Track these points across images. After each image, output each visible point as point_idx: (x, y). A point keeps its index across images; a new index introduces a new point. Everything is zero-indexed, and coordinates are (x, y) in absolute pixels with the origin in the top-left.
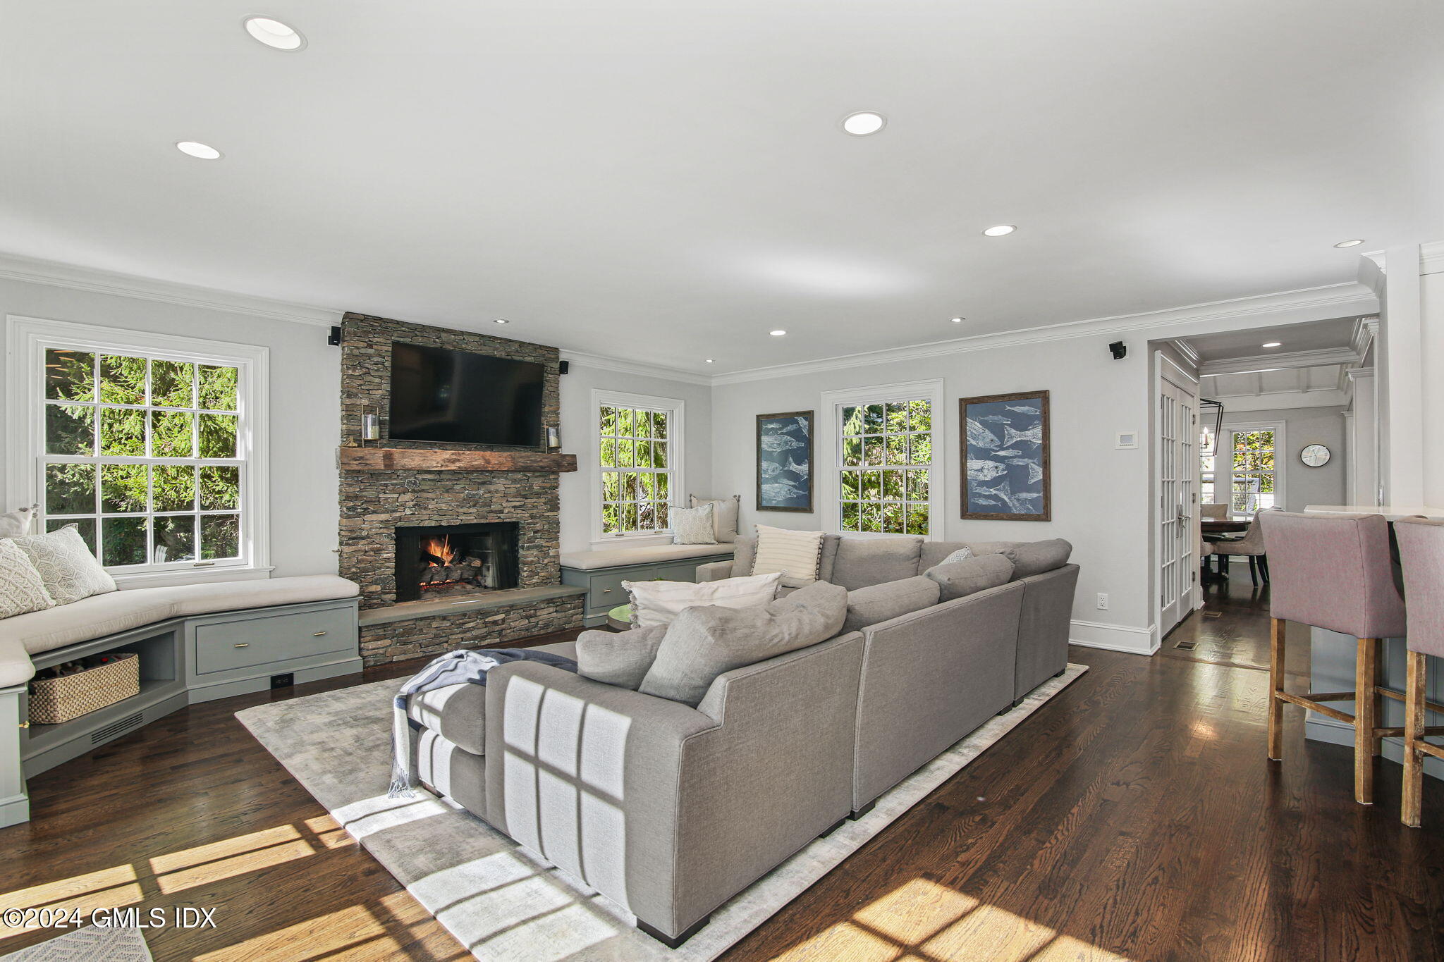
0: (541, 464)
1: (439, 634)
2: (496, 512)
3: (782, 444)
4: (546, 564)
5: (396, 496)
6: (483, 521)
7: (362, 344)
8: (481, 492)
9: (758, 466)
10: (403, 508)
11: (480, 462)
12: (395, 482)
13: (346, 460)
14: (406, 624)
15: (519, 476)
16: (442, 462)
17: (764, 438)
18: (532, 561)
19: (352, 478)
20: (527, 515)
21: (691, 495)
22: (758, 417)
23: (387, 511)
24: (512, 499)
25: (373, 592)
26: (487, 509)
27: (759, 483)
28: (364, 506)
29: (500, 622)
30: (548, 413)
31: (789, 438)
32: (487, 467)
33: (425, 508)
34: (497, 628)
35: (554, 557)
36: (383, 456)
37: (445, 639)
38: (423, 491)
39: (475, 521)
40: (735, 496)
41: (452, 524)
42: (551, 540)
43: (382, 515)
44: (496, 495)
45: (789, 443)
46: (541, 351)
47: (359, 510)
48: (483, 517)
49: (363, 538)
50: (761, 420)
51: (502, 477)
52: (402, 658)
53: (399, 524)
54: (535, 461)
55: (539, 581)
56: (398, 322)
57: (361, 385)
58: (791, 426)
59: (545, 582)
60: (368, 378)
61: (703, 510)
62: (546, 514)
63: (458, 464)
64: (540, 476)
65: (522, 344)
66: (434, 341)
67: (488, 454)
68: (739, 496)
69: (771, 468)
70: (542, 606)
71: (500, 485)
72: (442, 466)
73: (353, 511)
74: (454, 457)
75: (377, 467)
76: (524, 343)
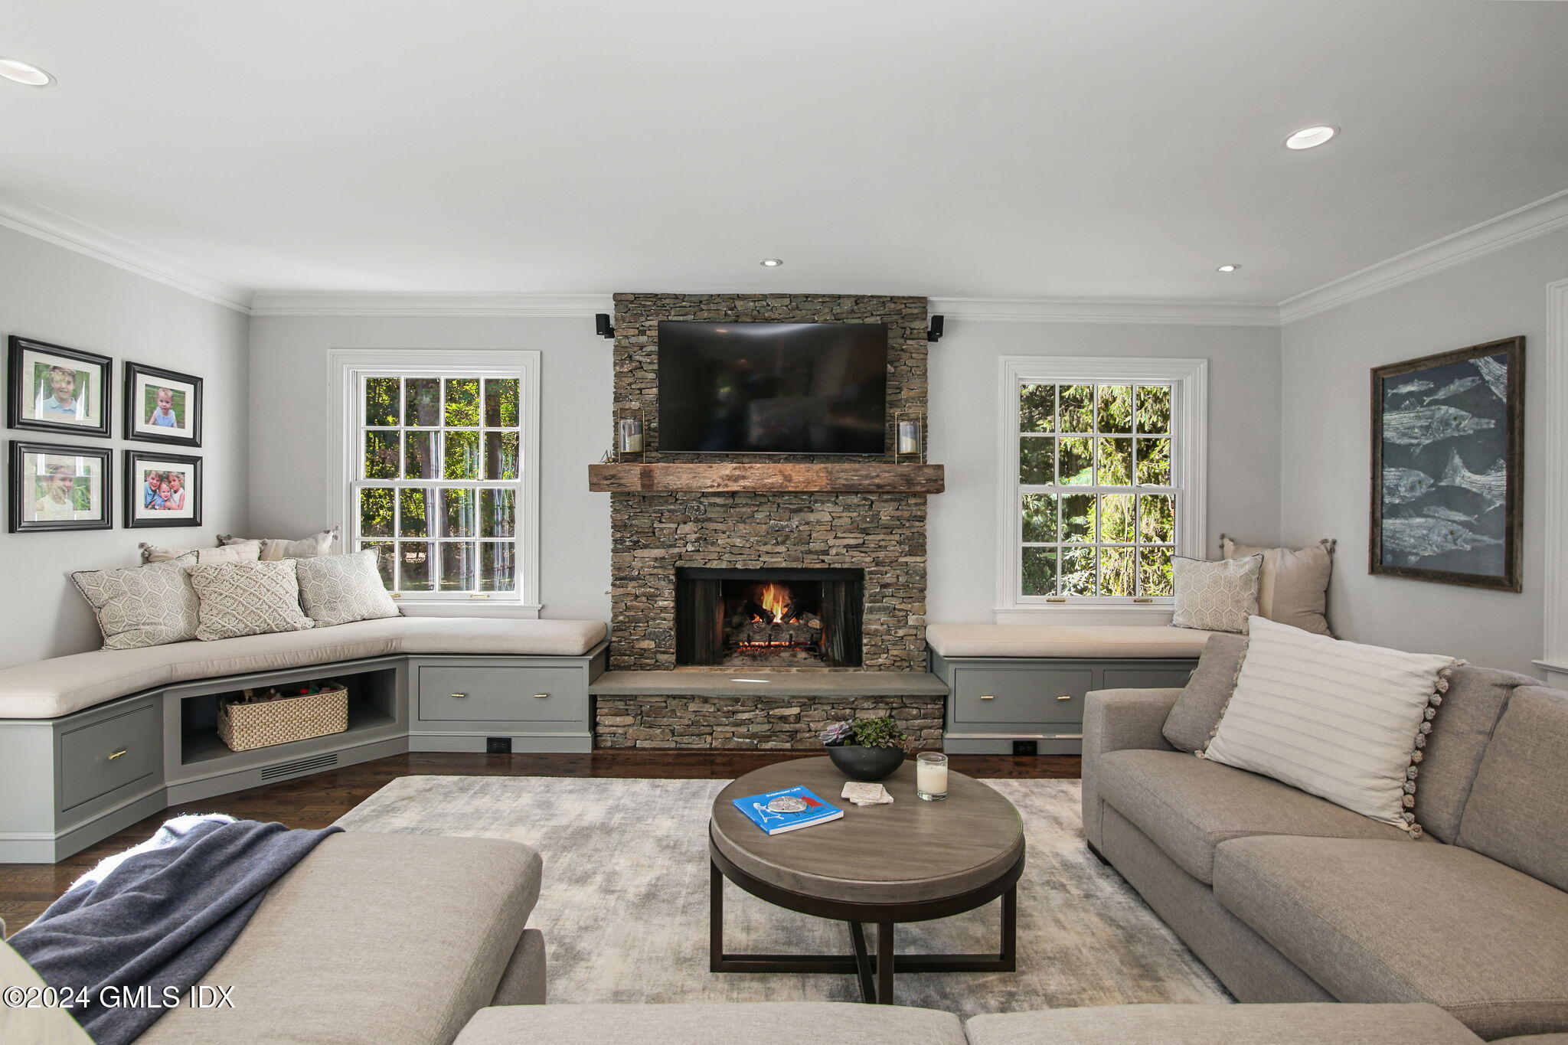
0: (877, 481)
1: (699, 721)
2: (816, 553)
3: (1434, 426)
4: (902, 638)
5: (673, 526)
6: (795, 565)
7: (632, 332)
8: (795, 523)
9: (1374, 478)
10: (682, 542)
11: (778, 479)
12: (672, 507)
13: (595, 480)
14: (654, 700)
15: (855, 500)
16: (719, 481)
17: (1390, 418)
18: (876, 630)
19: (621, 502)
20: (868, 559)
21: (1223, 537)
22: (1376, 372)
23: (663, 546)
24: (844, 535)
25: (645, 650)
26: (804, 548)
27: (1378, 515)
28: (635, 538)
29: (792, 719)
30: (907, 401)
31: (1452, 410)
32: (787, 487)
33: (713, 544)
34: (787, 727)
35: (916, 627)
36: (641, 474)
37: (707, 730)
38: (710, 520)
39: (784, 565)
40: (1325, 541)
41: (751, 567)
42: (910, 600)
43: (656, 551)
44: (818, 528)
45: (1454, 423)
46: (892, 306)
47: (627, 543)
48: (796, 559)
49: (632, 579)
50: (1383, 381)
51: (829, 501)
52: (647, 744)
53: (679, 564)
54: (867, 477)
55: (888, 662)
56: (676, 297)
57: (630, 384)
58: (1457, 382)
59: (901, 664)
60: (640, 374)
61: (1239, 567)
62: (902, 560)
63: (742, 483)
64: (891, 500)
65: (858, 299)
66: (726, 314)
67: (788, 468)
68: (1334, 542)
69: (1405, 483)
70: (866, 705)
71: (824, 513)
72: (719, 485)
73: (621, 544)
74: (737, 472)
75: (633, 489)
76: (864, 297)
